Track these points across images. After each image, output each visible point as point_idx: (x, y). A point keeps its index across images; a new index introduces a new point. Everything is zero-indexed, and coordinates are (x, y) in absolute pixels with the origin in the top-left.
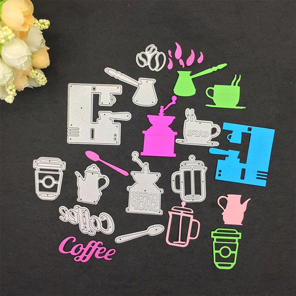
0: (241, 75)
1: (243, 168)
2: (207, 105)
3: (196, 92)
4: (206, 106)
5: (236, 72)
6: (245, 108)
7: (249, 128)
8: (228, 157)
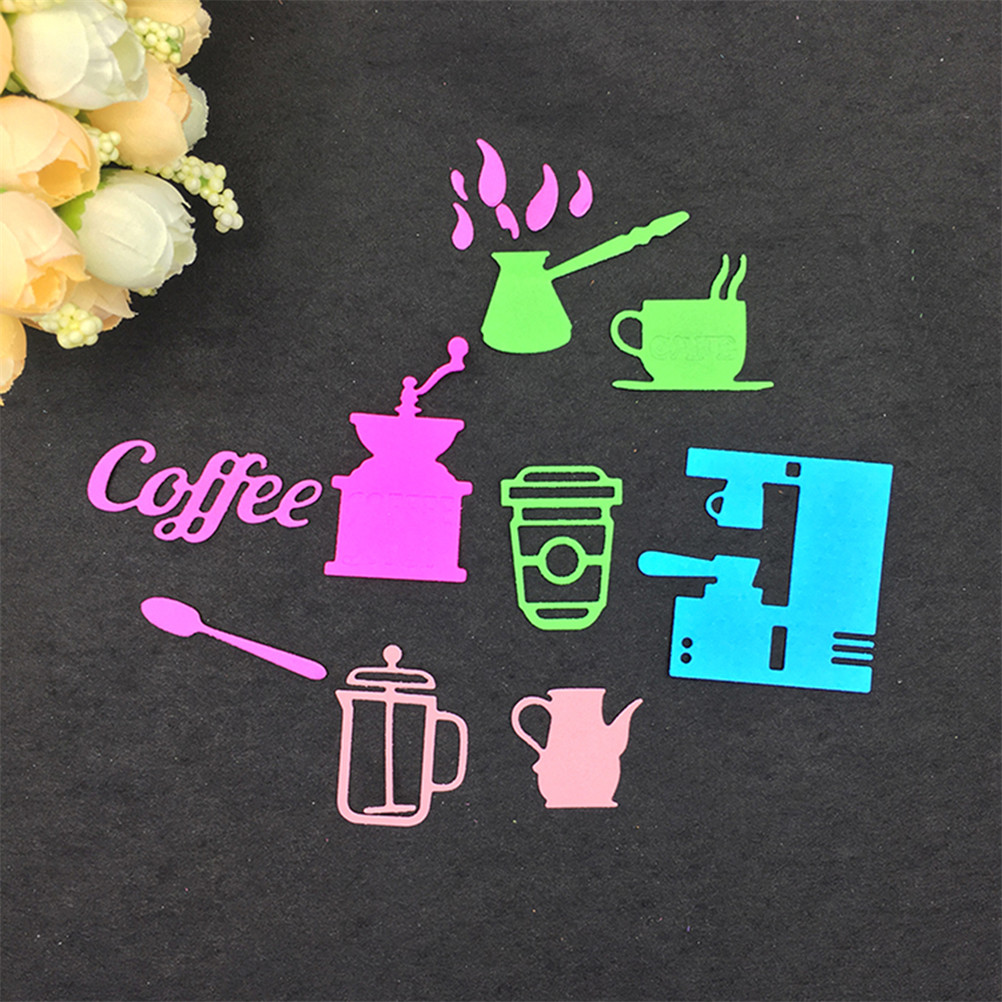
0: (747, 257)
1: (777, 624)
2: (617, 384)
3: (573, 331)
4: (614, 388)
5: (725, 246)
6: (770, 384)
7: (789, 464)
8: (716, 585)
